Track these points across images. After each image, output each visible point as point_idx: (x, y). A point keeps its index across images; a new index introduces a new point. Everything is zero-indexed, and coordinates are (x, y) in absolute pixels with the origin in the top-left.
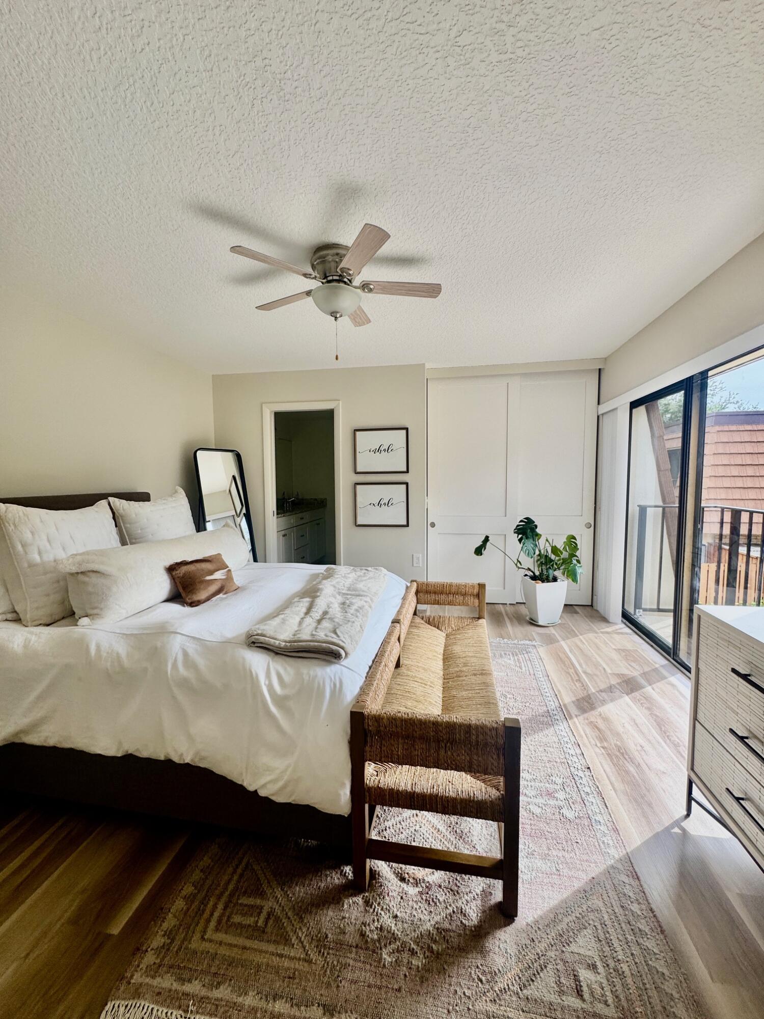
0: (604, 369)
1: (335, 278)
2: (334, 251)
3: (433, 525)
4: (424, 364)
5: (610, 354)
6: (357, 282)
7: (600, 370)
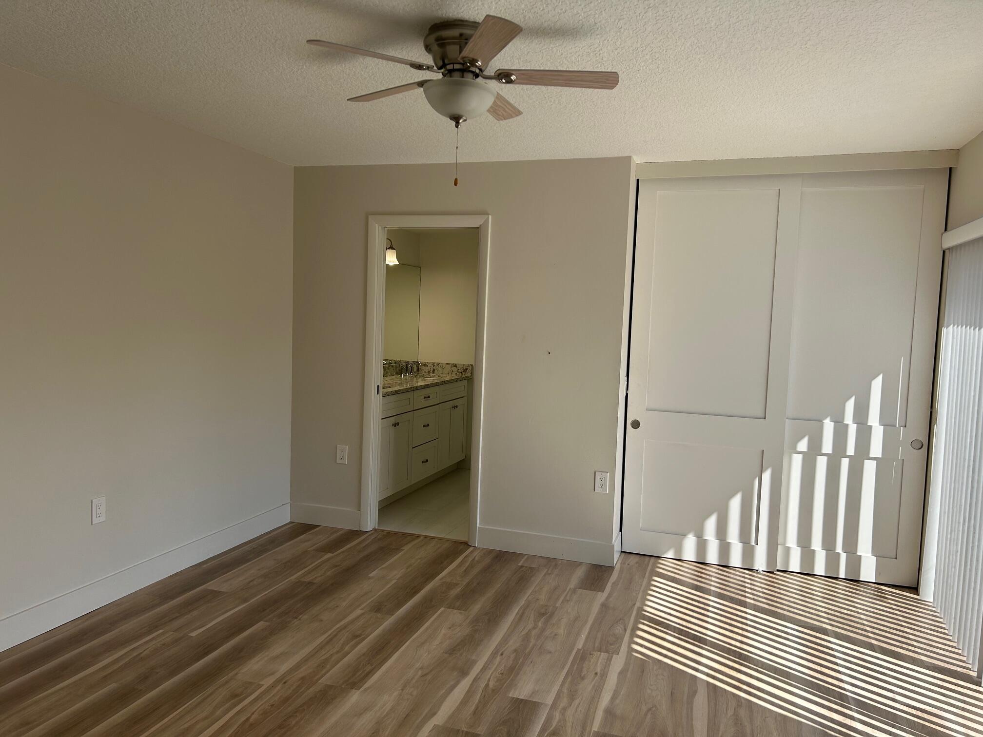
0: (956, 168)
1: (457, 66)
2: (455, 32)
3: (636, 424)
4: (630, 157)
5: (966, 143)
6: (490, 70)
7: (951, 169)
